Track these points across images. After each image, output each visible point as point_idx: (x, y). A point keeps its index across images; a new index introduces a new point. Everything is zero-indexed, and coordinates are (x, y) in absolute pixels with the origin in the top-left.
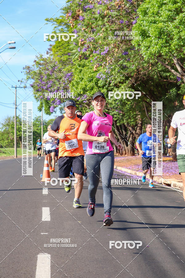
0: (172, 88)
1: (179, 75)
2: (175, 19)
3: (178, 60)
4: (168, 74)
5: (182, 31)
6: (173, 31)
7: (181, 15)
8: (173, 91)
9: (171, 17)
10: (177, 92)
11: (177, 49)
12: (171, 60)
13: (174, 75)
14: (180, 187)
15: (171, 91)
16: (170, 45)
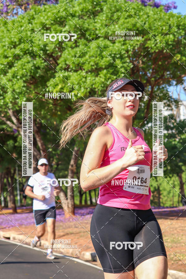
0: (9, 140)
1: (15, 127)
2: (8, 72)
3: (13, 112)
4: (4, 126)
5: (15, 84)
6: (7, 85)
7: (14, 69)
8: (10, 143)
9: (4, 70)
10: (14, 144)
11: (11, 102)
12: (6, 112)
13: (10, 128)
14: (19, 240)
15: (8, 143)
16: (4, 98)
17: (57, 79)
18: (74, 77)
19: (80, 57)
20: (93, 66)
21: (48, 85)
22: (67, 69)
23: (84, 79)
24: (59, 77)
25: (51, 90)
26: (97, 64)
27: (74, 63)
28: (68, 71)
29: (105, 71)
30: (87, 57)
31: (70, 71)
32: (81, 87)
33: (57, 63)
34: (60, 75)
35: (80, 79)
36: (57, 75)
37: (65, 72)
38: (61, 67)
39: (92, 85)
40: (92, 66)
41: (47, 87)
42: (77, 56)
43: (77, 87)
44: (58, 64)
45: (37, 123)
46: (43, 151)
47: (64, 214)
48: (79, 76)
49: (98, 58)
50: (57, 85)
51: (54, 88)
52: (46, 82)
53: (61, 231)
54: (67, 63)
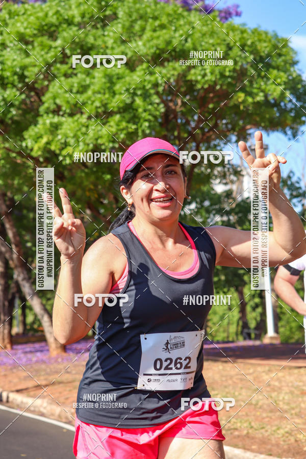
17: (40, 126)
18: (68, 125)
19: (78, 92)
20: (99, 107)
21: (26, 136)
22: (57, 111)
23: (84, 129)
24: (44, 124)
25: (30, 145)
26: (105, 105)
27: (68, 102)
28: (58, 115)
29: (117, 117)
30: (90, 92)
31: (63, 116)
32: (78, 142)
33: (41, 100)
34: (46, 121)
35: (77, 128)
36: (40, 120)
37: (53, 117)
38: (48, 108)
39: (97, 139)
40: (97, 108)
41: (25, 139)
42: (75, 90)
43: (72, 141)
44: (43, 103)
45: (7, 198)
46: (17, 246)
47: (48, 350)
48: (76, 124)
49: (107, 96)
50: (41, 137)
51: (36, 142)
52: (23, 131)
53: (42, 378)
54: (58, 101)
